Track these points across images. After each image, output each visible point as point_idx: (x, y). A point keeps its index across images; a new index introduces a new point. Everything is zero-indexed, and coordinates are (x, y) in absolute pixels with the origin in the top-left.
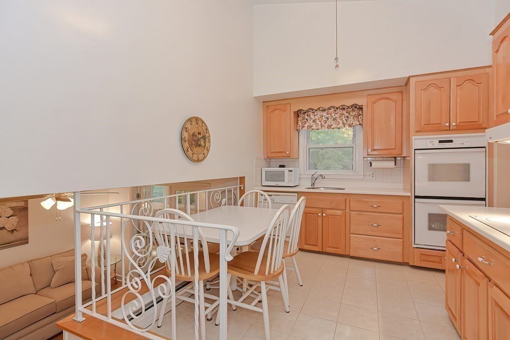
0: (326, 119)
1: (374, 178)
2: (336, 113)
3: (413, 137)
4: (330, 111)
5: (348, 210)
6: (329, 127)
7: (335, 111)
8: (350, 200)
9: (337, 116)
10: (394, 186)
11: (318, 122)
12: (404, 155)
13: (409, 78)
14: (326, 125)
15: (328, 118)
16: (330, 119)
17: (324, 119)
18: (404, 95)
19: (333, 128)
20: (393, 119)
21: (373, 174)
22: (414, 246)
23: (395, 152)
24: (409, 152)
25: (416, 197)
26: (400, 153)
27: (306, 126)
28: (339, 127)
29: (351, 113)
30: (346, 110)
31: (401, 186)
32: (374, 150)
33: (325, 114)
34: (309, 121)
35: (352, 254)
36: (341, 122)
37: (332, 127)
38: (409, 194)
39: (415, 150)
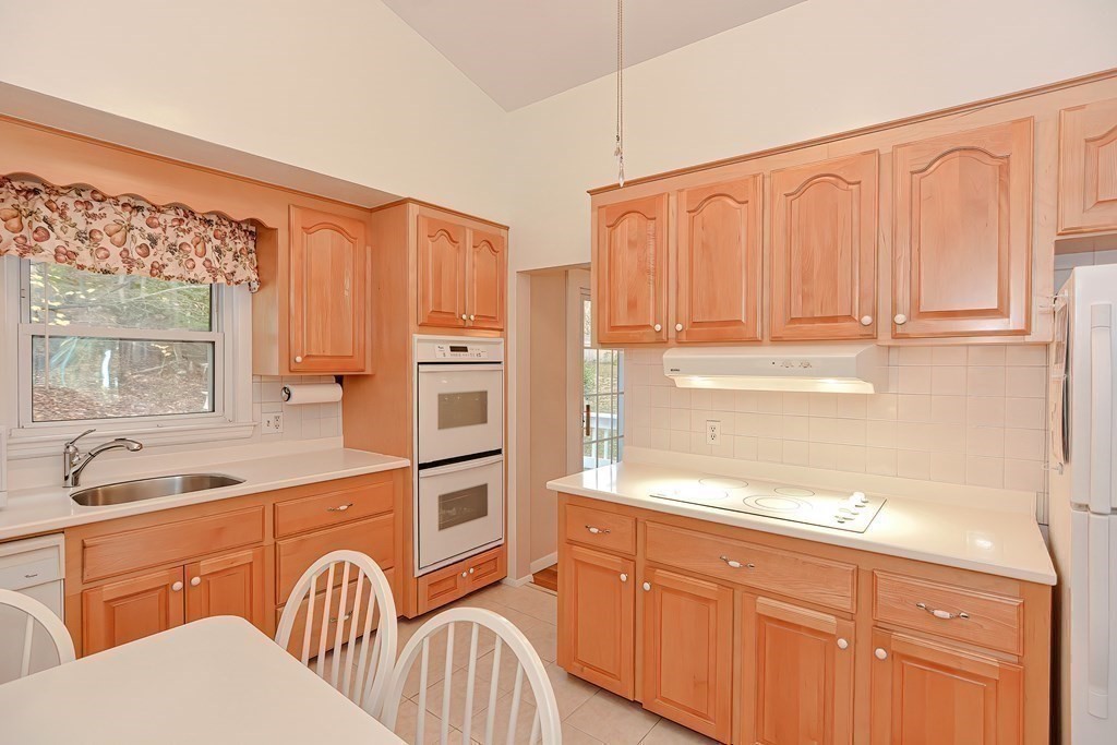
0: (148, 243)
2: (184, 231)
3: (414, 337)
4: (161, 218)
6: (157, 270)
7: (181, 221)
9: (188, 239)
11: (105, 242)
14: (148, 262)
15: (154, 242)
16: (160, 242)
17: (140, 241)
18: (369, 232)
19: (168, 278)
20: (348, 284)
22: (418, 574)
25: (422, 467)
26: (362, 366)
27: (48, 246)
28: (192, 277)
29: (227, 240)
30: (215, 227)
33: (138, 220)
34: (57, 228)
36: (199, 261)
37: (166, 272)
39: (419, 363)
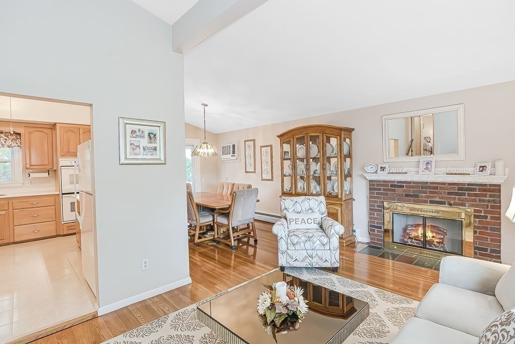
1: (32, 185)
3: (60, 159)
5: (11, 209)
8: (12, 203)
10: (49, 189)
12: (55, 169)
13: (56, 123)
18: (53, 131)
20: (46, 146)
21: (31, 182)
22: (63, 223)
23: (48, 167)
24: (57, 167)
25: (62, 194)
26: (52, 167)
31: (54, 188)
32: (32, 165)
35: (16, 240)
38: (59, 193)
39: (61, 166)
